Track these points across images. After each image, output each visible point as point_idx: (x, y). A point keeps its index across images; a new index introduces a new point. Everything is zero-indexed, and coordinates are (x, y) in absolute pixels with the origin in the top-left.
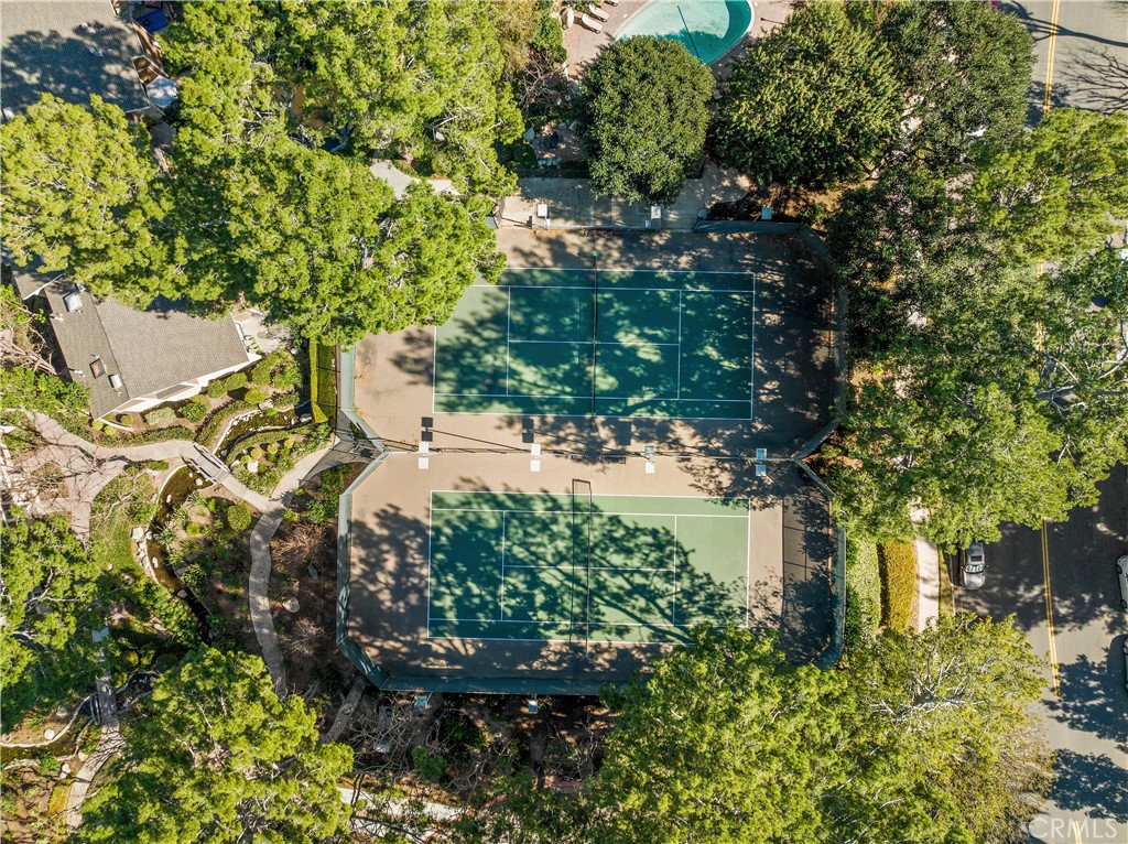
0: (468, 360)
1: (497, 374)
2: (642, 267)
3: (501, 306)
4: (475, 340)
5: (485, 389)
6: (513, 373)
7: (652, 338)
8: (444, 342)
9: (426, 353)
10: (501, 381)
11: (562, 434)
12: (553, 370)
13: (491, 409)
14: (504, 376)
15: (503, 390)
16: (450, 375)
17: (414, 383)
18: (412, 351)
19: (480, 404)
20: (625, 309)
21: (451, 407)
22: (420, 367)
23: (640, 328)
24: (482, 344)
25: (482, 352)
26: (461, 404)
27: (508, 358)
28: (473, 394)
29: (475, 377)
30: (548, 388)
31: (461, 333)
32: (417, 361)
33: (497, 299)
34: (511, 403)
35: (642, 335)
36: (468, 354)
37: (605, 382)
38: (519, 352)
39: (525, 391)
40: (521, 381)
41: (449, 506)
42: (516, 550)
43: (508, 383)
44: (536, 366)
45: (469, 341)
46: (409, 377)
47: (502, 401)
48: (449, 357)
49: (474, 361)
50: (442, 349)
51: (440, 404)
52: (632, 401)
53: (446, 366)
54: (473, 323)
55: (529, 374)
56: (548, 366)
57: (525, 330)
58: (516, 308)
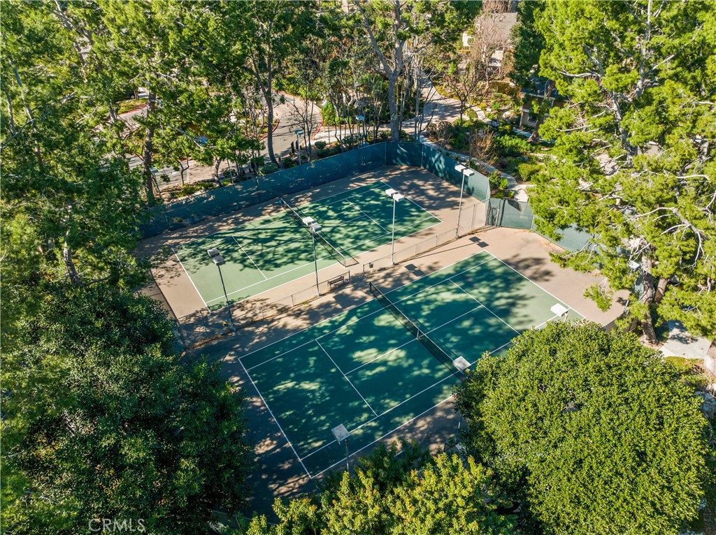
0: (497, 282)
1: (469, 286)
2: (433, 412)
3: (513, 320)
4: (506, 294)
5: (468, 275)
6: (458, 291)
7: (372, 366)
8: (524, 283)
9: (529, 272)
10: (462, 284)
11: (390, 279)
12: (432, 307)
13: (453, 268)
14: (463, 287)
15: (456, 280)
16: (499, 271)
17: (515, 256)
18: (538, 269)
19: (462, 267)
20: (416, 373)
21: (478, 258)
22: (522, 265)
23: (391, 367)
24: (498, 295)
25: (493, 290)
26: (474, 261)
27: (471, 297)
28: (473, 269)
29: (481, 277)
30: (425, 296)
31: (521, 293)
32: (527, 267)
33: (521, 323)
34: (442, 277)
35: (384, 363)
36: (501, 285)
37: (385, 320)
38: (469, 304)
39: (440, 287)
40: (449, 290)
41: (426, 221)
42: (366, 223)
43: (456, 285)
44: (448, 303)
45: (509, 292)
46: (522, 257)
47: (449, 275)
48: (511, 278)
49: (493, 284)
50: (521, 279)
51: (487, 256)
52: (354, 320)
53: (506, 273)
54: (519, 302)
55: (447, 296)
56: (439, 308)
57: (479, 318)
58: (500, 326)
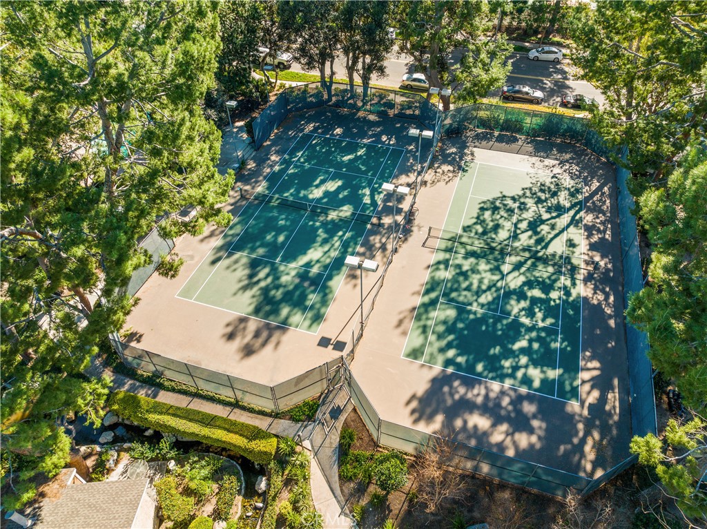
0: (278, 294)
1: (303, 276)
2: (265, 178)
3: (244, 260)
4: (263, 284)
5: (312, 288)
6: (309, 265)
7: (323, 182)
8: (251, 308)
9: (252, 326)
10: (311, 275)
11: (378, 245)
12: (319, 239)
13: (334, 289)
14: (307, 272)
15: (319, 275)
16: (285, 311)
17: (278, 344)
18: (244, 337)
19: (325, 295)
20: (292, 191)
21: (318, 318)
22: (265, 334)
23: (312, 186)
24: (269, 280)
25: (277, 282)
26: (319, 310)
27: (293, 265)
28: (313, 298)
29: (297, 293)
30: (333, 245)
31: (249, 293)
32: (257, 334)
33: (236, 262)
34: (335, 272)
35: (317, 186)
36: (273, 292)
37: (346, 211)
38: (290, 257)
39: (328, 261)
40: (318, 261)
41: (423, 346)
42: (483, 299)
43: (315, 270)
44: (309, 249)
45: (261, 289)
46: (269, 347)
47: (330, 278)
48: (268, 308)
49: (281, 291)
50: (257, 311)
51: (310, 326)
52: (367, 200)
53: (275, 311)
54: (246, 282)
55: (314, 254)
56: (314, 241)
57: (274, 249)
58: (253, 250)
